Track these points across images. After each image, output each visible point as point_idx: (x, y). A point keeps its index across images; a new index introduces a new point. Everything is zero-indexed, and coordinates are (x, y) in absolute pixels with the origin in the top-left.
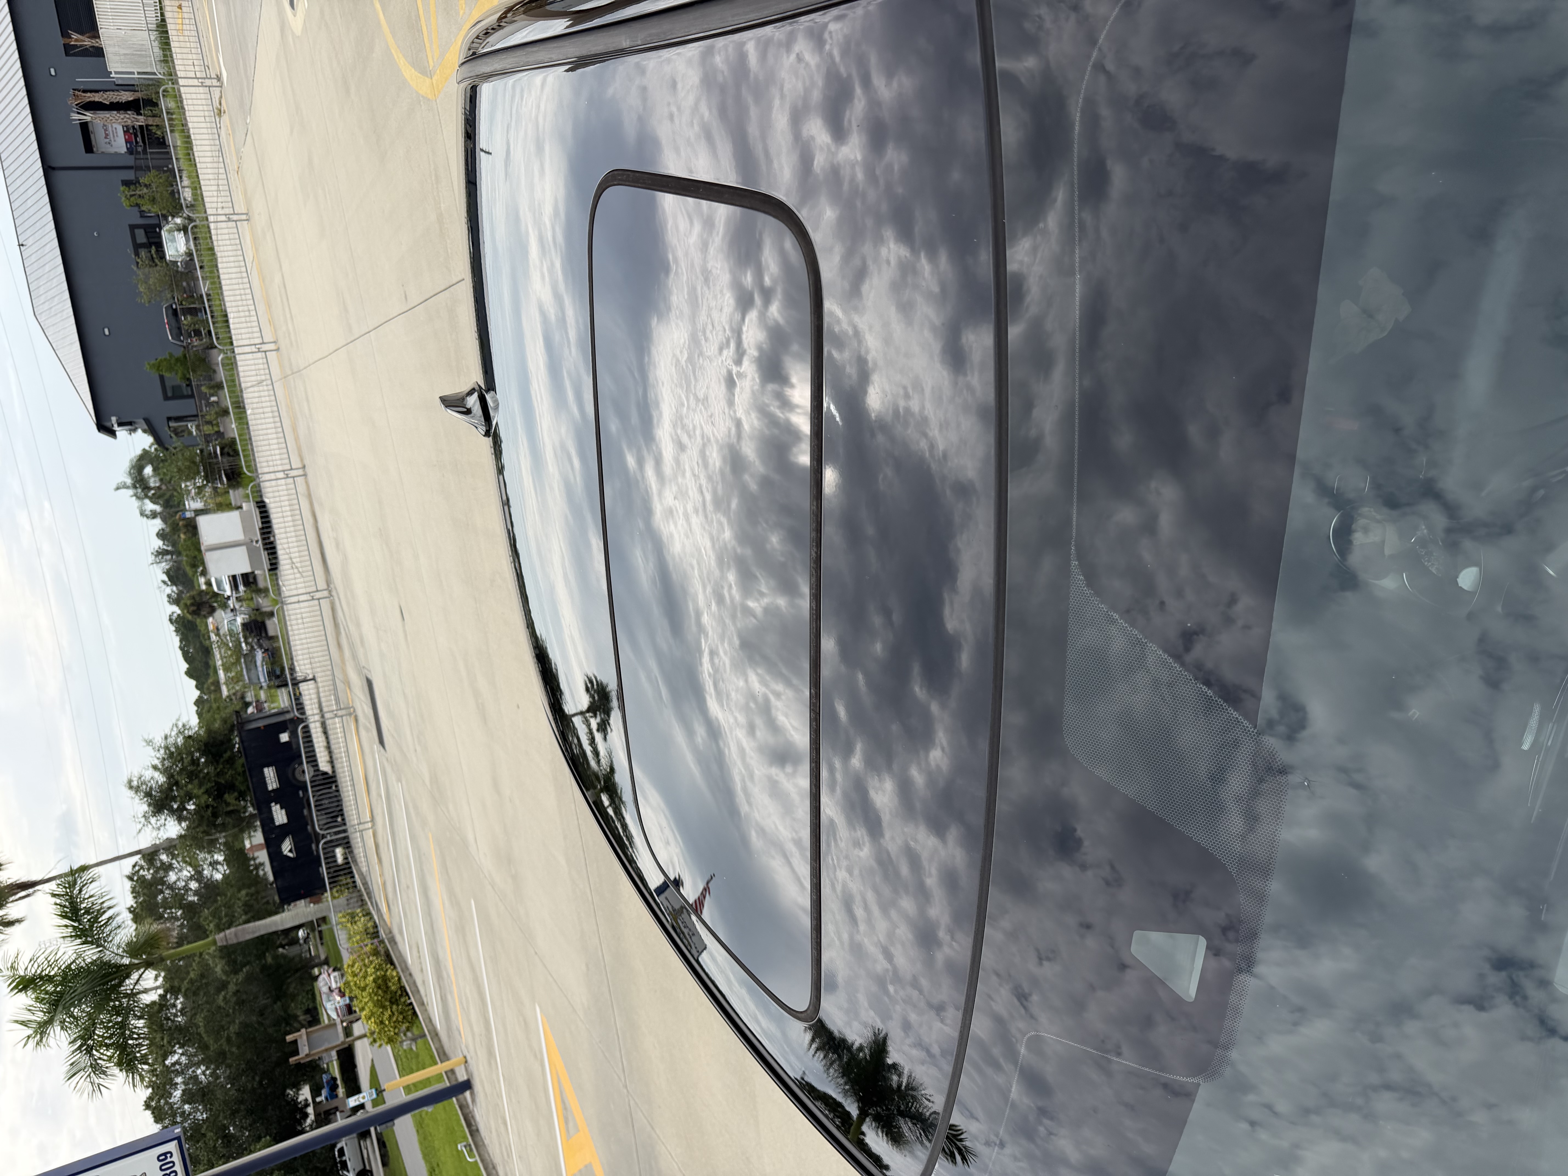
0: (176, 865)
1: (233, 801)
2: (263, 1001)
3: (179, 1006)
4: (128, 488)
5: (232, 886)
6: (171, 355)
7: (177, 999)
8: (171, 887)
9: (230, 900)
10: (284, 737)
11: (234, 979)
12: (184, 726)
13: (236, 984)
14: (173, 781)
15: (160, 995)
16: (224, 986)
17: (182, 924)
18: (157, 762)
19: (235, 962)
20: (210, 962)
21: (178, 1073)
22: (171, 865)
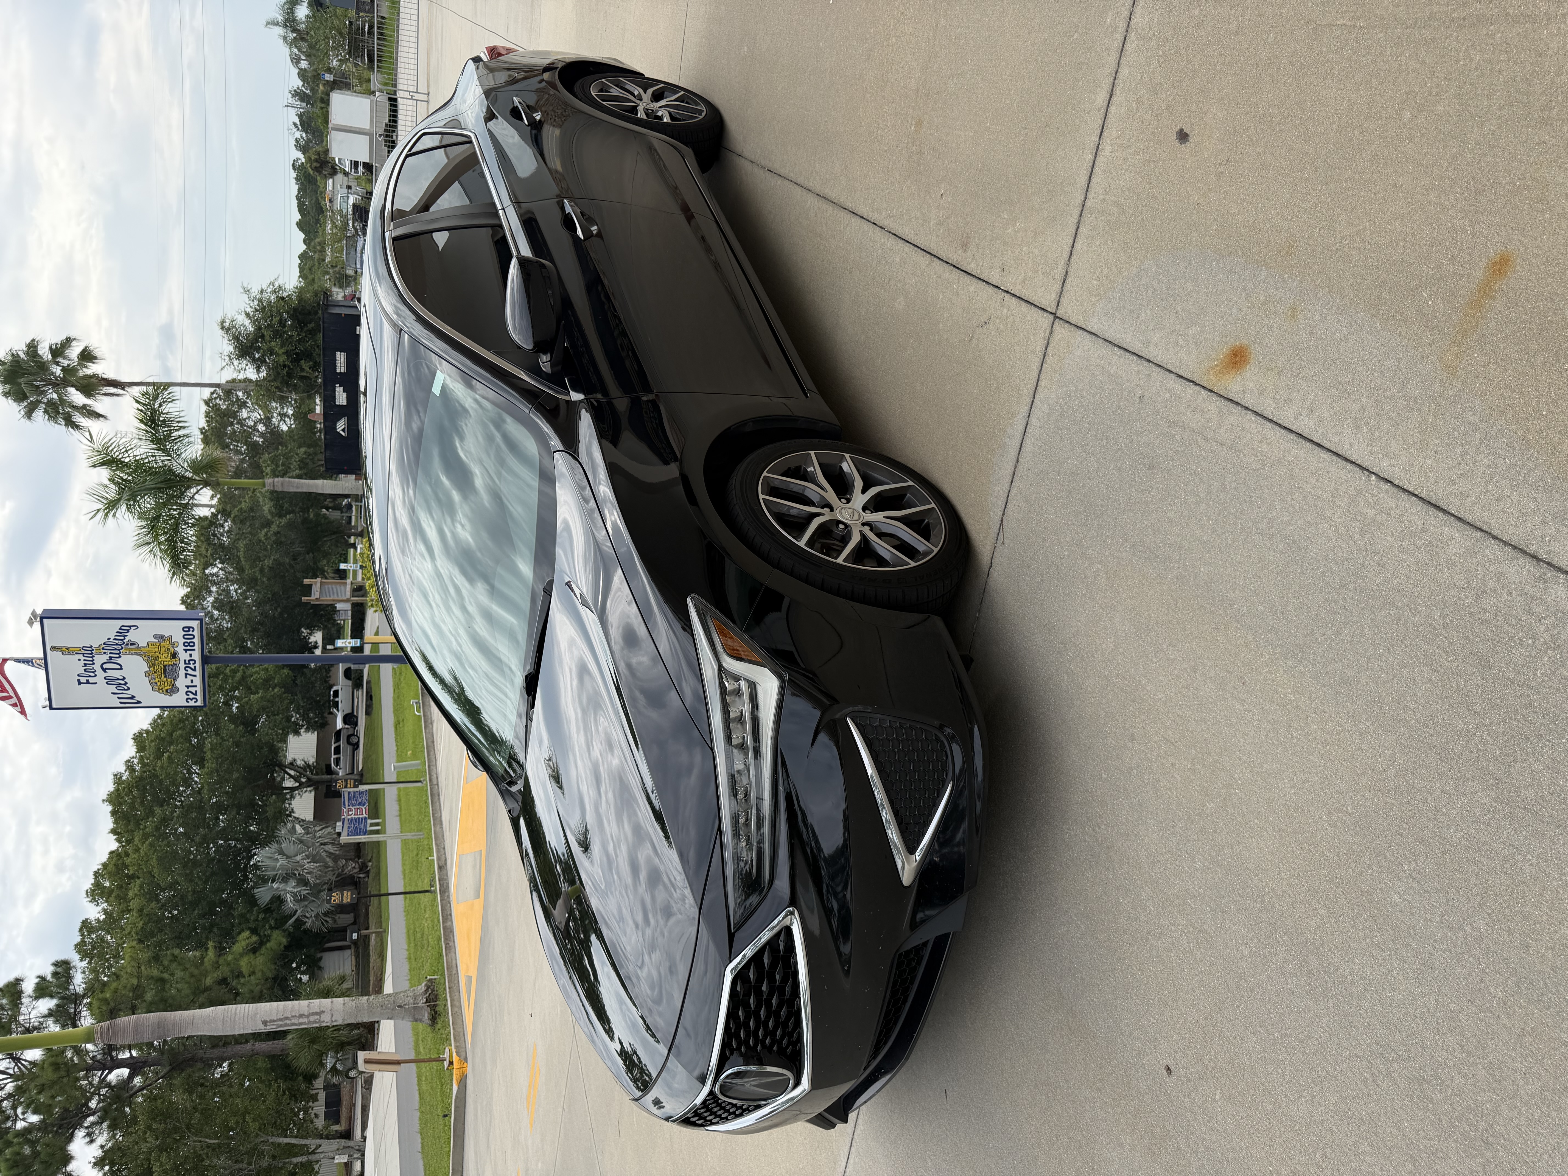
0: (249, 405)
1: (307, 369)
2: (297, 548)
3: (227, 528)
5: (294, 441)
7: (226, 521)
8: (241, 422)
9: (290, 452)
11: (277, 521)
12: (280, 287)
13: (278, 526)
14: (259, 334)
15: (212, 513)
16: (268, 524)
17: (244, 459)
18: (249, 310)
19: (282, 507)
20: (261, 500)
21: (214, 583)
22: (245, 403)
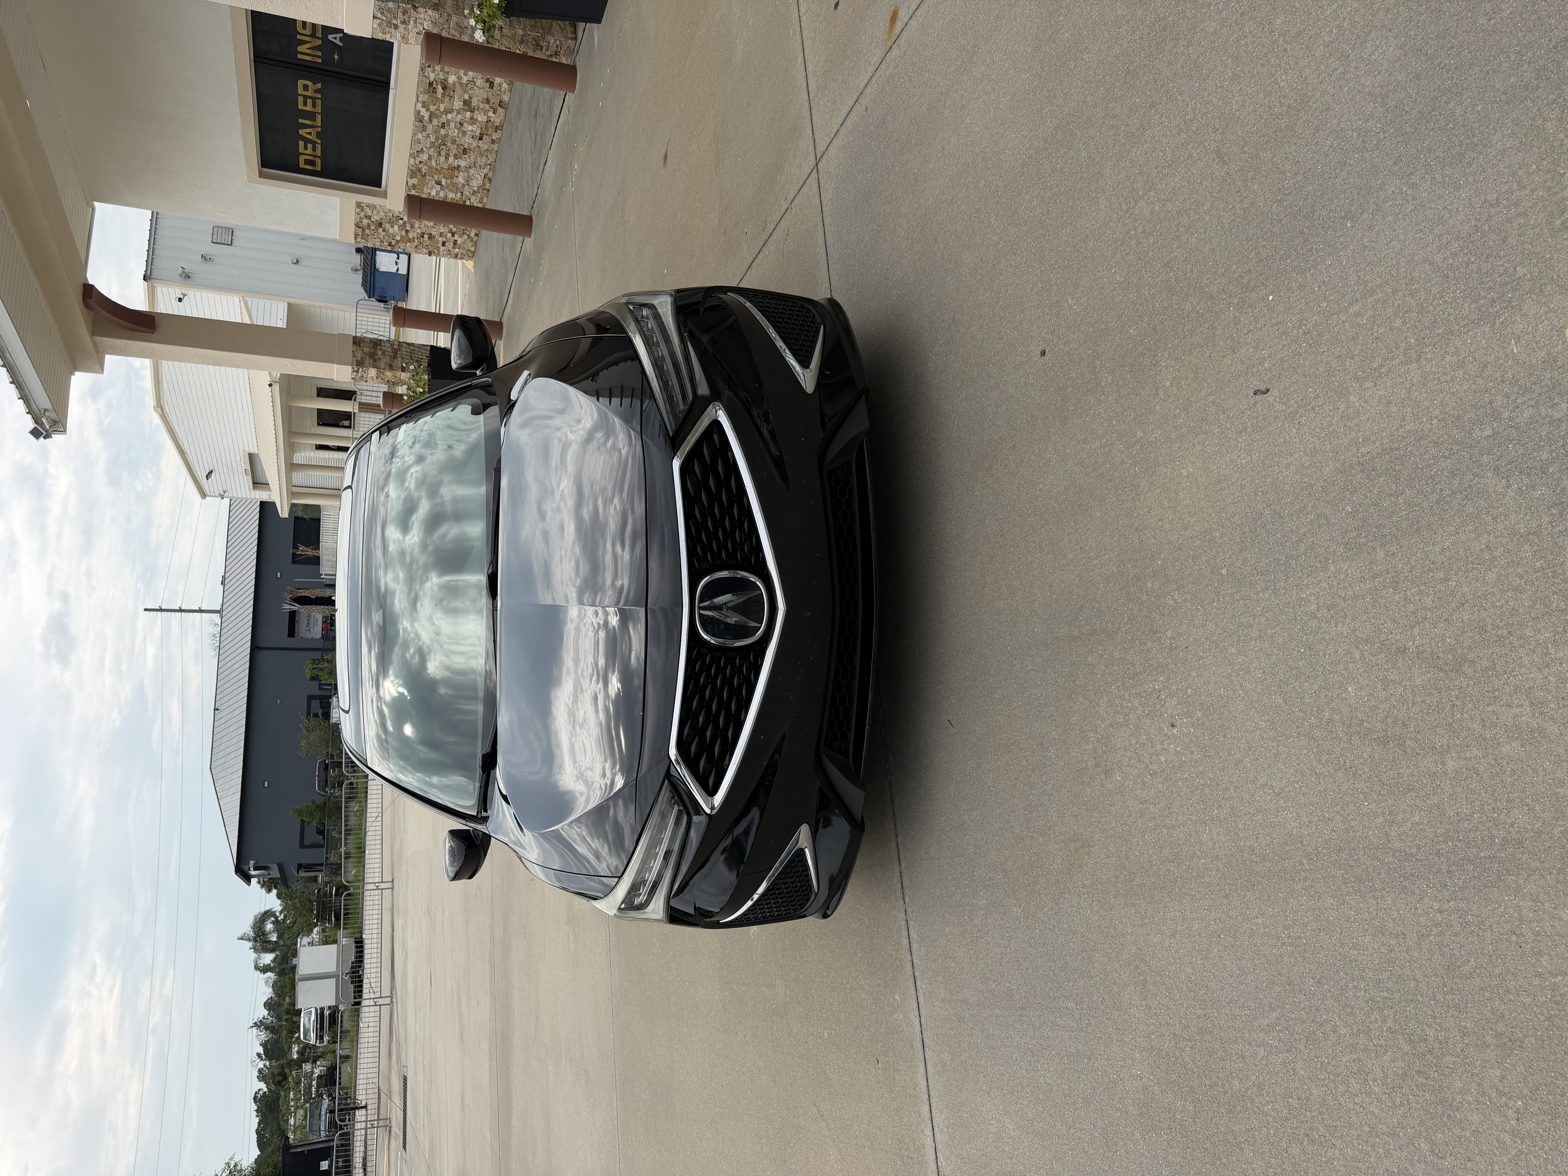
4: (249, 940)
6: (314, 802)
10: (324, 1165)
